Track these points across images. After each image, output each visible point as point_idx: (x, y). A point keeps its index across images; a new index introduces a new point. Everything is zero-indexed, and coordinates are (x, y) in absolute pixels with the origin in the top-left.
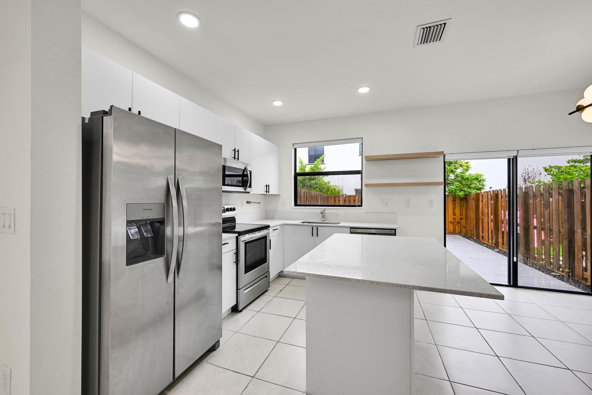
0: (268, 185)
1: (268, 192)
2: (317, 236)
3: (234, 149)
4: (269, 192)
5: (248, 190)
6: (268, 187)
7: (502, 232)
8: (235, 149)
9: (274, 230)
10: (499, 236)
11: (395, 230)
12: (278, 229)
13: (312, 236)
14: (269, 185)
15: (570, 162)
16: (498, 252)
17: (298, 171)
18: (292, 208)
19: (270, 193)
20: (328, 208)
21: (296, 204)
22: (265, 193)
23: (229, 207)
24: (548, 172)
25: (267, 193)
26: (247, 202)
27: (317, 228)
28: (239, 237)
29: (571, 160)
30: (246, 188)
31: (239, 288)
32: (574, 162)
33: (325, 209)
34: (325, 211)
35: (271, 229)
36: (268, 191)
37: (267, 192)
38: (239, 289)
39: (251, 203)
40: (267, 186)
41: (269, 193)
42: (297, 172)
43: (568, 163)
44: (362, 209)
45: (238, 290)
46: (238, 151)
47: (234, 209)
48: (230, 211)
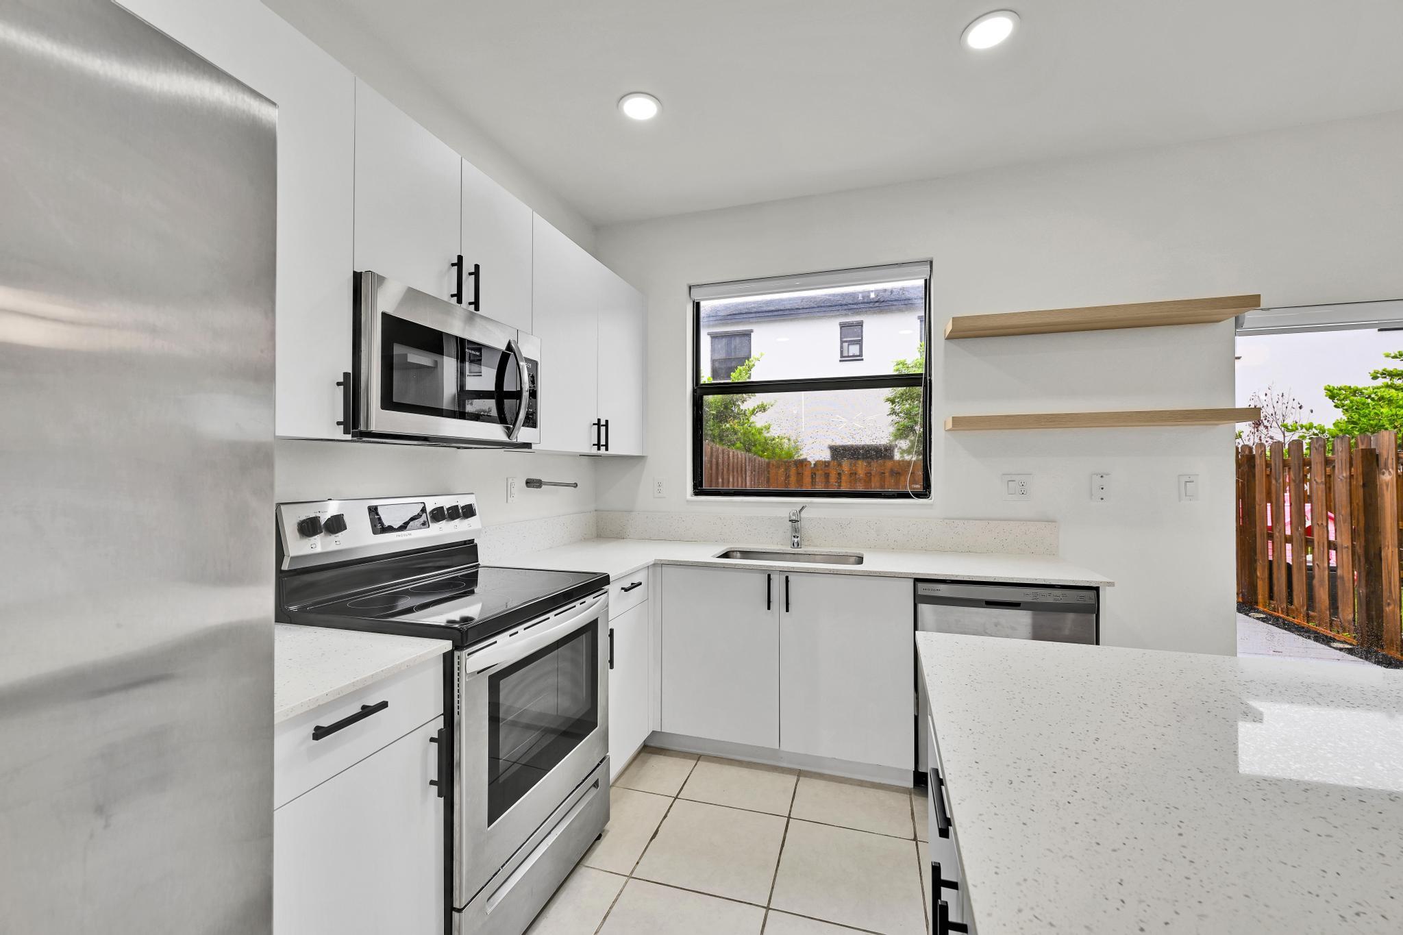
0: (603, 422)
1: (603, 448)
2: (787, 611)
3: (456, 261)
4: (606, 446)
5: (524, 434)
6: (603, 429)
7: (1267, 564)
8: (460, 258)
9: (626, 590)
10: (1258, 574)
11: (1097, 589)
12: (640, 584)
13: (769, 608)
14: (607, 421)
15: (1379, 375)
16: (1263, 620)
17: (706, 377)
18: (687, 501)
19: (612, 451)
20: (811, 503)
21: (699, 490)
22: (594, 450)
23: (446, 502)
24: (1336, 401)
25: (599, 449)
26: (529, 483)
27: (787, 578)
28: (457, 654)
29: (1381, 371)
30: (514, 425)
31: (456, 905)
32: (1389, 375)
33: (803, 508)
34: (803, 514)
35: (613, 589)
36: (603, 442)
37: (599, 445)
38: (460, 911)
39: (543, 486)
40: (598, 424)
41: (607, 449)
42: (702, 382)
43: (1373, 378)
44: (932, 505)
45: (455, 915)
46: (476, 273)
47: (469, 512)
48: (453, 519)
